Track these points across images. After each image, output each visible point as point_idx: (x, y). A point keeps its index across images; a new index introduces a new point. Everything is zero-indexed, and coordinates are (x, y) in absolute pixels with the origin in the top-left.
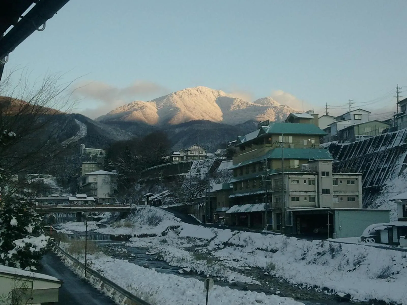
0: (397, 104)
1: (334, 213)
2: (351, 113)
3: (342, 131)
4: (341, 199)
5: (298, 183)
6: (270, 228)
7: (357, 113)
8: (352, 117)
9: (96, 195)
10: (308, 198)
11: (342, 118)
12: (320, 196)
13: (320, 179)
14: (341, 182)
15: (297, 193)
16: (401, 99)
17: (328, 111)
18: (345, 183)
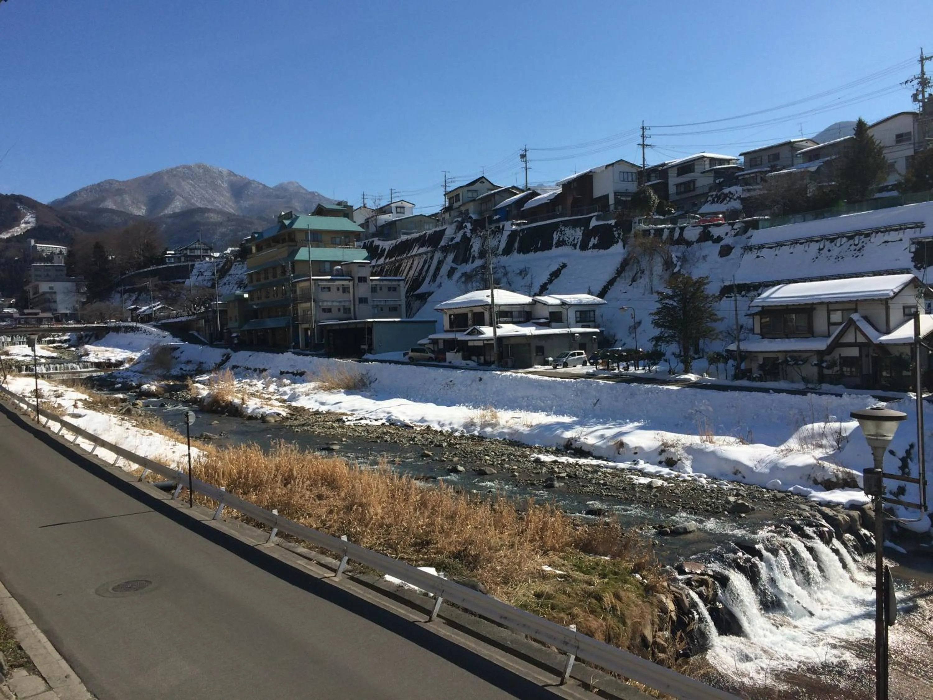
0: (445, 195)
1: (372, 326)
2: (392, 205)
3: (383, 226)
4: (382, 309)
5: (330, 290)
6: (297, 346)
7: (399, 204)
8: (394, 210)
9: (56, 310)
10: (342, 310)
11: (382, 211)
12: (357, 306)
13: (356, 285)
14: (381, 289)
15: (329, 304)
16: (449, 189)
17: (366, 201)
18: (385, 290)
